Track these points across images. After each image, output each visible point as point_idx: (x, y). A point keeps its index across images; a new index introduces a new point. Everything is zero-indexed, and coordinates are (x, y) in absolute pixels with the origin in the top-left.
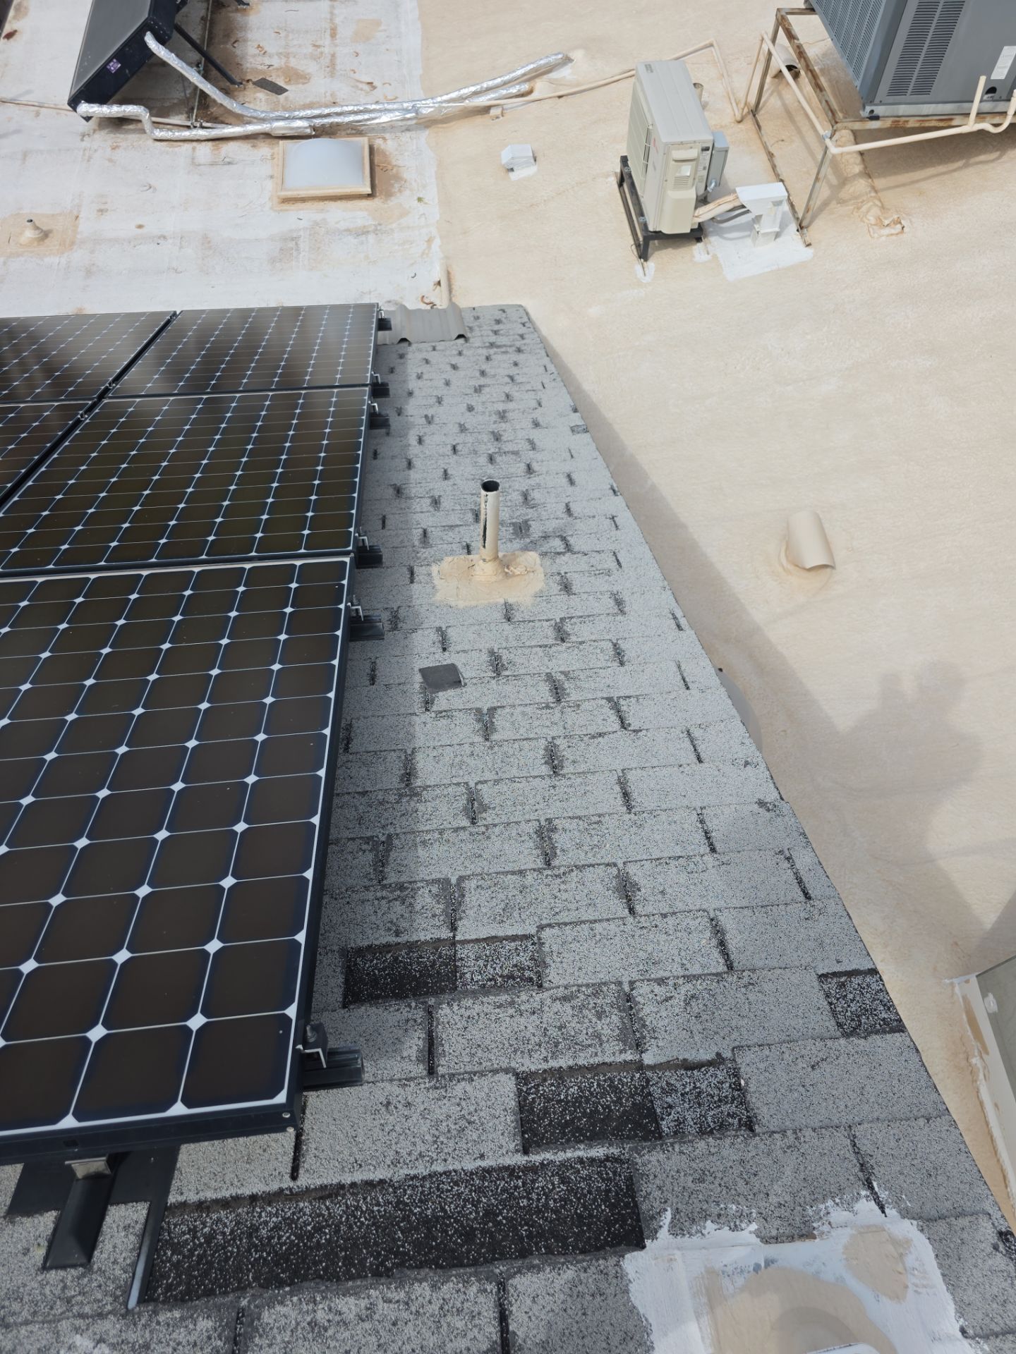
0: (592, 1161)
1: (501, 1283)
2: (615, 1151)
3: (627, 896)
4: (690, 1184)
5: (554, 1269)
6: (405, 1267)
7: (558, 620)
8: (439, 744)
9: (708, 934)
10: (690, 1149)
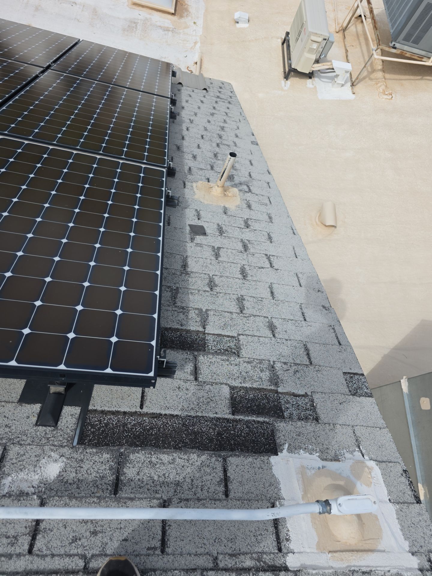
0: (258, 422)
1: (224, 459)
2: (267, 420)
3: (272, 330)
4: (295, 436)
5: (244, 457)
6: (186, 447)
7: (246, 219)
8: (197, 256)
9: (303, 350)
10: (295, 424)
